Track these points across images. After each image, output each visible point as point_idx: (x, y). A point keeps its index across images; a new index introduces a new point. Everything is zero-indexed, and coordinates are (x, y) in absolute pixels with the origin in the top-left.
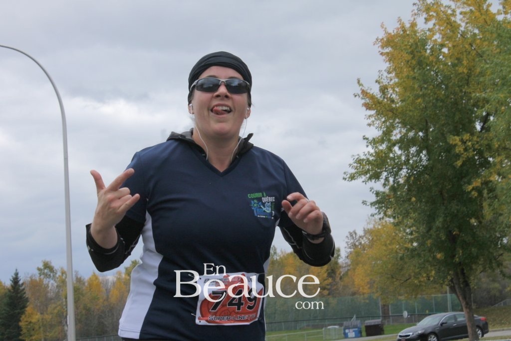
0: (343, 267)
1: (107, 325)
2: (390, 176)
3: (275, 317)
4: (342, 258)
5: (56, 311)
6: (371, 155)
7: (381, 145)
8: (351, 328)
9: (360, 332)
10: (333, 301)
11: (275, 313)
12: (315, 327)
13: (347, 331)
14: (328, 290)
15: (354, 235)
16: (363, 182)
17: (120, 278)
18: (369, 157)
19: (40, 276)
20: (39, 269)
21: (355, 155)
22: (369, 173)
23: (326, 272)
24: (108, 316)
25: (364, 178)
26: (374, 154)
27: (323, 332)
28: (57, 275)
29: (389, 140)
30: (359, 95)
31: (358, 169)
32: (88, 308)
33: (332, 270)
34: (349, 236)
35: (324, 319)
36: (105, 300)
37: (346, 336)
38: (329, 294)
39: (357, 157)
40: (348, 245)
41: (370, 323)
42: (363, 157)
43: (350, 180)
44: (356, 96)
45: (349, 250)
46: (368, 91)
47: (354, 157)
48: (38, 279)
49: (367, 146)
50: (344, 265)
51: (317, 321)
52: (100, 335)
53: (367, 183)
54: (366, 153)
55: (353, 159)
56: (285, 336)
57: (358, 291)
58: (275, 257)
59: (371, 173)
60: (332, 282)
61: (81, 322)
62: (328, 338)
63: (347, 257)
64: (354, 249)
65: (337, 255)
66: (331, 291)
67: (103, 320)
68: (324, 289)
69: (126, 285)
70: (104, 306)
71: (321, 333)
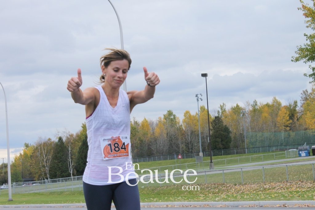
0: (299, 113)
1: (154, 150)
3: (256, 144)
4: (298, 107)
6: (308, 46)
8: (303, 151)
9: (309, 153)
10: (292, 134)
11: (256, 142)
12: (281, 150)
13: (301, 152)
14: (289, 127)
15: (306, 93)
16: (304, 62)
17: (161, 121)
18: (307, 46)
22: (308, 57)
23: (288, 116)
24: (154, 144)
25: (304, 60)
26: (310, 45)
27: (286, 153)
30: (301, 9)
31: (300, 55)
32: (141, 140)
33: (292, 115)
34: (303, 93)
35: (286, 145)
36: (152, 135)
37: (300, 155)
38: (290, 130)
39: (300, 47)
40: (302, 99)
42: (303, 47)
43: (296, 61)
44: (299, 9)
45: (303, 102)
46: (307, 6)
47: (298, 47)
49: (307, 40)
50: (300, 112)
51: (283, 146)
52: (150, 156)
53: (306, 63)
54: (306, 44)
55: (297, 48)
56: (262, 156)
57: (308, 127)
58: (256, 107)
59: (309, 57)
60: (292, 123)
61: (138, 148)
62: (289, 157)
63: (302, 106)
64: (306, 101)
65: (295, 105)
66: (292, 127)
67: (151, 147)
68: (287, 126)
69: (164, 125)
70: (151, 139)
71: (284, 154)
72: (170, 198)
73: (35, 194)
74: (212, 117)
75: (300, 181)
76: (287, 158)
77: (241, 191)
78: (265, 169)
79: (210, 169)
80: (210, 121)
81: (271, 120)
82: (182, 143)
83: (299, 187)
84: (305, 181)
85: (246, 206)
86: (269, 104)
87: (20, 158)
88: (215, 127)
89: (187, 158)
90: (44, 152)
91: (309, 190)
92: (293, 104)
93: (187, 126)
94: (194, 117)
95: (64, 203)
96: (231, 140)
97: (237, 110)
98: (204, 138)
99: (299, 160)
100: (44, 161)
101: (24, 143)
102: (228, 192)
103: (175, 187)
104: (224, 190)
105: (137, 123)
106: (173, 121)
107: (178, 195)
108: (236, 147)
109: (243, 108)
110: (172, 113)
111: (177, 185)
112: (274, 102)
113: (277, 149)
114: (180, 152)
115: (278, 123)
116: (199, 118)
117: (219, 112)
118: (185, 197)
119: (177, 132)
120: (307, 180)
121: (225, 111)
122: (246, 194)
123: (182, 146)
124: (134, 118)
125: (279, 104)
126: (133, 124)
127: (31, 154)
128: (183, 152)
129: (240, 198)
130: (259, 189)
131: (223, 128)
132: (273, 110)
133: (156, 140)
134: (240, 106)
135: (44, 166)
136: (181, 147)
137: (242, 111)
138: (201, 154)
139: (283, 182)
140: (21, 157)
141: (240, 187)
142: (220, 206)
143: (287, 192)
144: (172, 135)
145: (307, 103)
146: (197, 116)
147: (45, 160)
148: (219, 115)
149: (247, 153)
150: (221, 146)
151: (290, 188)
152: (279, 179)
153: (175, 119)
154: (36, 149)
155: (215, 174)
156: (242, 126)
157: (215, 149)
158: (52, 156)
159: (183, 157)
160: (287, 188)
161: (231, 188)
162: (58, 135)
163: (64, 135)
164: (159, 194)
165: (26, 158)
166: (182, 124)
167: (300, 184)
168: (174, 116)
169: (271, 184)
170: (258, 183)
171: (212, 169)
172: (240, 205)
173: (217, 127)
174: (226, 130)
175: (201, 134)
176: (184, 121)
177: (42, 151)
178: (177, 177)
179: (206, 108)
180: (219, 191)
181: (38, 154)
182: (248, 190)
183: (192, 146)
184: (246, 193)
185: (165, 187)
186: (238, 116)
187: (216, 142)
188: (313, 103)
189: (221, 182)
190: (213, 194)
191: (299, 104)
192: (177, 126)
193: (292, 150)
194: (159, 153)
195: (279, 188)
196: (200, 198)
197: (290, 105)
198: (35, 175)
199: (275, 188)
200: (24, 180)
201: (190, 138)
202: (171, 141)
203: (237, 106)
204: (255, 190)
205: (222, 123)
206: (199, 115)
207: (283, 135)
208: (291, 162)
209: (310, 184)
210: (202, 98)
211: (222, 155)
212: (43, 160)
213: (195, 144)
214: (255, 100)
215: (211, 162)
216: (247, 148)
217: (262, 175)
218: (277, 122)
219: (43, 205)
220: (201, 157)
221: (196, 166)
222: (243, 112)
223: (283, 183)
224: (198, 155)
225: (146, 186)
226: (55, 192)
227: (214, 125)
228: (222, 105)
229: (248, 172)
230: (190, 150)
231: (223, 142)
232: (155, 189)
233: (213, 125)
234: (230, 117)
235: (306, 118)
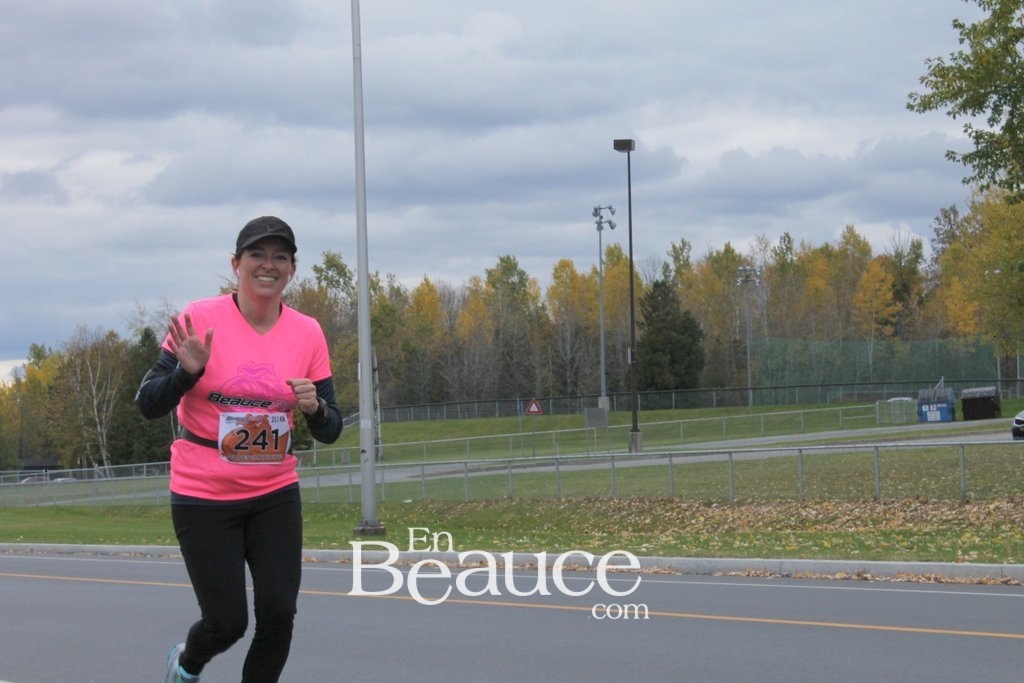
0: (927, 280)
1: (450, 383)
2: (1005, 103)
3: (783, 377)
4: (925, 260)
5: (348, 352)
7: (989, 40)
8: (933, 403)
9: (952, 412)
10: (902, 348)
11: (783, 369)
12: (864, 398)
13: (925, 408)
14: (893, 324)
16: (949, 113)
17: (477, 291)
18: (961, 62)
19: (319, 283)
20: (317, 269)
21: (932, 58)
22: (962, 97)
24: (453, 364)
25: (950, 106)
26: (972, 59)
27: (877, 409)
28: (353, 283)
29: (1006, 30)
31: (937, 88)
32: (411, 349)
33: (905, 285)
34: (941, 217)
35: (878, 384)
36: (446, 333)
37: (922, 418)
38: (895, 334)
39: (936, 62)
40: (938, 235)
41: (972, 393)
42: (948, 63)
43: (921, 109)
45: (940, 245)
47: (930, 63)
48: (316, 287)
49: (962, 41)
50: (930, 277)
51: (869, 386)
52: (437, 401)
53: (957, 116)
54: (956, 55)
55: (927, 66)
56: (799, 414)
57: (954, 329)
58: (789, 257)
59: (965, 96)
60: (903, 311)
61: (400, 374)
62: (886, 421)
63: (936, 260)
64: (950, 244)
65: (914, 256)
66: (900, 327)
67: (441, 373)
68: (886, 323)
69: (488, 305)
70: (443, 346)
71: (872, 411)
72: (492, 538)
73: (58, 510)
74: (644, 282)
75: (918, 498)
76: (883, 425)
77: (726, 527)
78: (808, 456)
79: (630, 451)
80: (636, 297)
81: (835, 301)
82: (544, 366)
83: (913, 519)
84: (934, 500)
85: (738, 573)
86: (830, 249)
87: (14, 394)
88: (654, 315)
89: (557, 412)
90: (94, 375)
91: (945, 530)
92: (909, 250)
93: (563, 309)
94: (585, 280)
95: (148, 543)
96: (702, 362)
97: (726, 263)
98: (615, 350)
99: (920, 432)
100: (92, 403)
101: (30, 345)
102: (684, 528)
103: (514, 503)
104: (670, 519)
105: (401, 295)
106: (518, 293)
107: (521, 531)
108: (719, 383)
109: (745, 259)
110: (516, 265)
111: (521, 499)
112: (847, 243)
113: (851, 395)
114: (537, 392)
115: (857, 312)
116: (601, 284)
117: (666, 267)
118: (543, 537)
119: (529, 329)
120: (940, 498)
121: (687, 264)
122: (742, 535)
123: (544, 375)
124: (391, 277)
125: (864, 249)
126: (387, 296)
127: (52, 382)
128: (546, 394)
129: (721, 548)
130: (783, 520)
131: (678, 322)
132: (842, 269)
133: (458, 352)
134: (737, 252)
135: (91, 423)
136: (539, 379)
137: (741, 268)
138: (603, 402)
139: (862, 500)
140: (19, 391)
141: (724, 510)
142: (652, 570)
143: (873, 533)
144: (512, 337)
145: (954, 250)
146: (597, 279)
147: (95, 402)
148: (666, 276)
149: (754, 404)
150: (669, 378)
151: (884, 522)
152: (849, 492)
153: (525, 286)
154: (67, 368)
155: (645, 467)
156: (740, 314)
157: (649, 386)
158: (119, 390)
159: (544, 411)
160: (875, 522)
161: (694, 513)
162: (143, 322)
163: (162, 325)
164: (460, 527)
165: (35, 393)
166: (547, 304)
167: (916, 509)
168: (522, 274)
169: (825, 504)
170: (781, 502)
171: (636, 451)
172: (720, 570)
173: (657, 316)
174: (689, 327)
175: (605, 337)
176: (553, 293)
177: (87, 372)
178: (521, 474)
179: (626, 252)
180: (654, 523)
181: (73, 382)
182: (749, 522)
183: (576, 374)
184: (740, 531)
185: (480, 502)
186: (729, 283)
187: (654, 364)
188: (974, 249)
189: (661, 495)
190: (634, 531)
191: (928, 252)
192: (528, 307)
193: (897, 399)
194: (468, 395)
195: (848, 521)
196: (588, 544)
197: (899, 255)
198: (62, 451)
199: (835, 518)
200: (24, 464)
201: (572, 348)
202: (508, 359)
203: (728, 250)
204: (771, 523)
205: (675, 305)
206: (604, 275)
207: (871, 349)
208: (893, 437)
209: (949, 510)
210: (614, 219)
211: (670, 408)
212: (89, 402)
213: (588, 371)
214: (787, 235)
215: (635, 429)
216: (752, 389)
217: (797, 475)
218: (854, 308)
219: (80, 546)
220: (602, 410)
221: (585, 441)
222: (745, 270)
223: (864, 503)
224: (595, 405)
225: (419, 498)
226: (123, 507)
227: (650, 309)
228: (678, 244)
229: (753, 463)
230: (569, 389)
231: (675, 365)
232: (449, 509)
233: (646, 310)
234: (702, 286)
235: (947, 297)
